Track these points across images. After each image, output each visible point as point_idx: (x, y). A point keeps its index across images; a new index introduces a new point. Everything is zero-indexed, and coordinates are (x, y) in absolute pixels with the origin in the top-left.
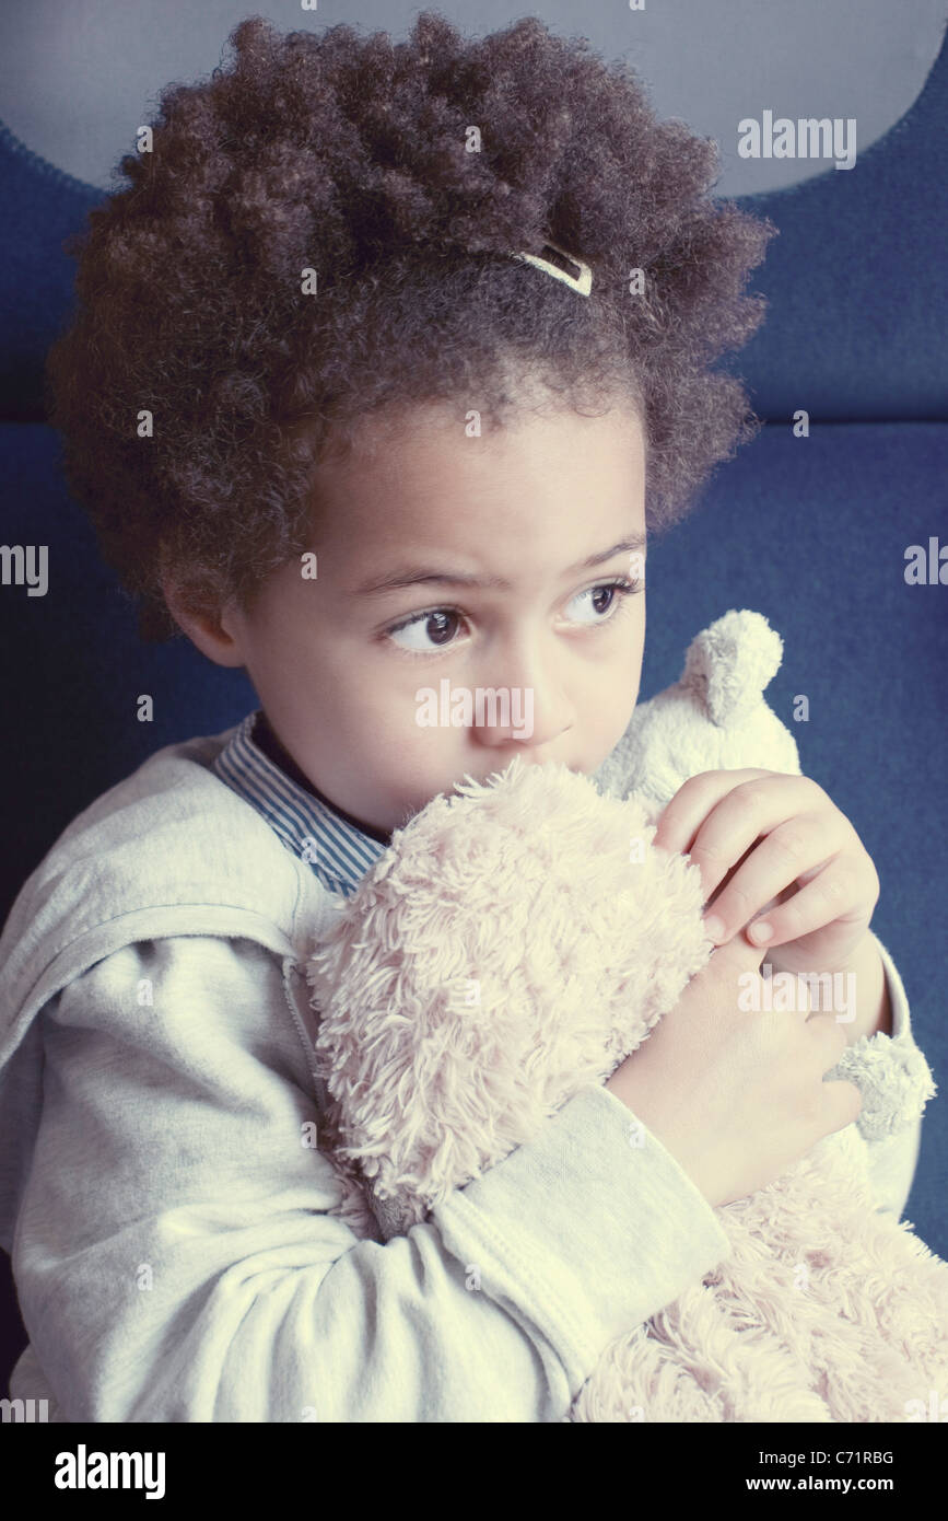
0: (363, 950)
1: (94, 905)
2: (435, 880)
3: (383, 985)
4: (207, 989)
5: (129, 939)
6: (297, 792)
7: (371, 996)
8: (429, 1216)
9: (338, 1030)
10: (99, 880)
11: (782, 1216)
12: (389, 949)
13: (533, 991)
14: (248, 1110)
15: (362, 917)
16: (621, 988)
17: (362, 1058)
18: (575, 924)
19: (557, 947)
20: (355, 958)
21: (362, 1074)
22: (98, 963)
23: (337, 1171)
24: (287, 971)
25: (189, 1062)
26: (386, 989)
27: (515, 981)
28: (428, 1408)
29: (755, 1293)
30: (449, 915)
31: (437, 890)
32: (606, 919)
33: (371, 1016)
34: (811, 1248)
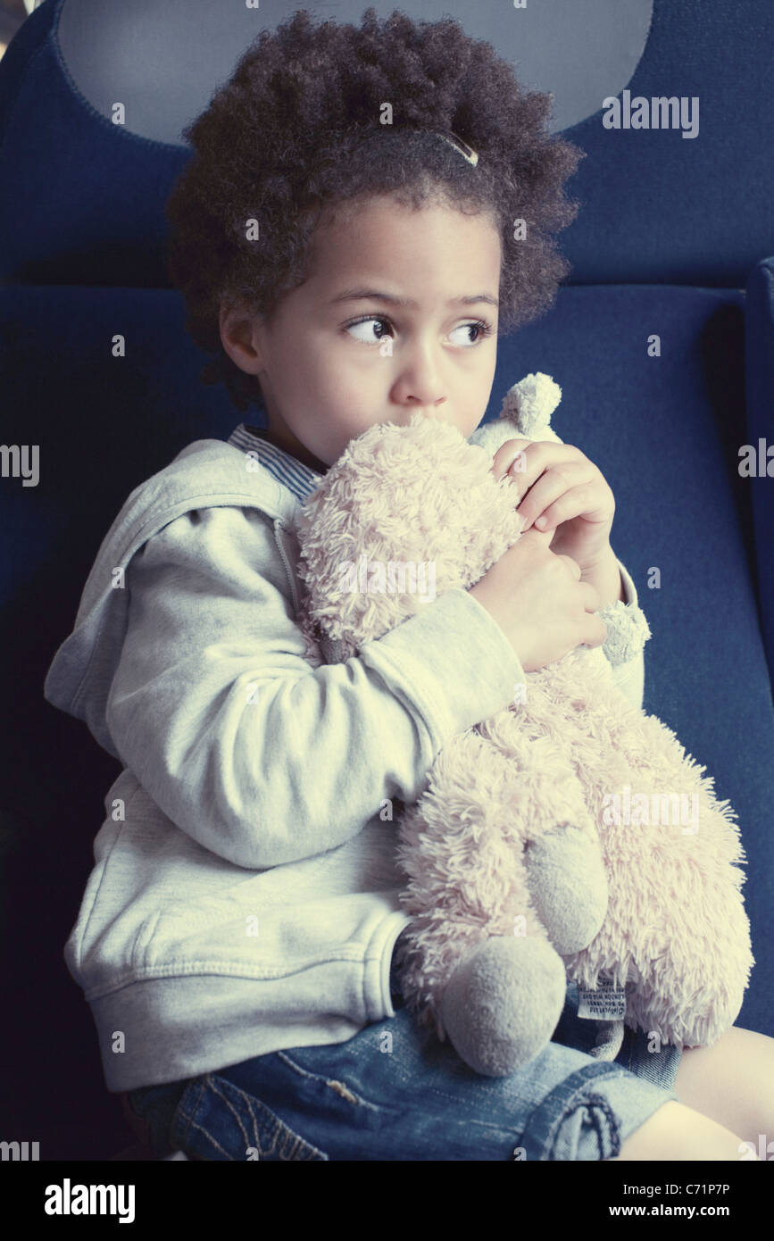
0: (331, 502)
1: (164, 499)
2: (374, 461)
3: (340, 520)
4: (231, 535)
5: (186, 509)
6: (280, 452)
7: (334, 525)
8: (357, 654)
9: (315, 546)
10: (166, 488)
11: (558, 683)
12: (346, 500)
13: (423, 530)
14: (256, 597)
15: (330, 486)
16: (471, 540)
17: (326, 564)
18: (448, 499)
19: (438, 509)
20: (325, 507)
21: (326, 570)
22: (168, 524)
23: (304, 633)
24: (277, 526)
25: (222, 571)
26: (342, 522)
27: (414, 523)
28: (354, 747)
29: (540, 719)
30: (380, 482)
31: (374, 468)
32: (465, 500)
33: (333, 536)
34: (574, 697)
